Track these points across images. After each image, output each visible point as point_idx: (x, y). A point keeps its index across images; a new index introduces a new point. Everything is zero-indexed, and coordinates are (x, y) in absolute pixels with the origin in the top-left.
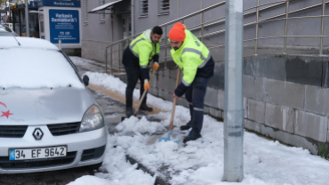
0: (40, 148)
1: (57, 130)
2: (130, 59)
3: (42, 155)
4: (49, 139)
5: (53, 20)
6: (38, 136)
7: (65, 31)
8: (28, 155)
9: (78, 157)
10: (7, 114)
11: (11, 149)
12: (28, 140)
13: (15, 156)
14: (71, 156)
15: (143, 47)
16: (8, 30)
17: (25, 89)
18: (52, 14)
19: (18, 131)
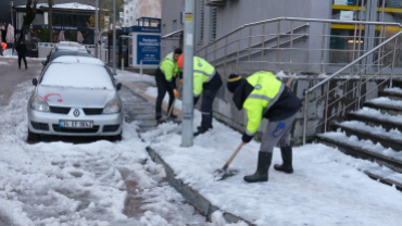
0: (76, 121)
1: (88, 111)
2: (159, 75)
3: (78, 125)
4: (83, 116)
5: (141, 44)
6: (77, 113)
7: (150, 53)
8: (70, 125)
9: (100, 130)
10: (60, 101)
11: (60, 121)
12: (70, 116)
13: (62, 124)
14: (96, 128)
15: (167, 66)
16: (89, 52)
17: (76, 88)
18: (140, 38)
19: (65, 111)
